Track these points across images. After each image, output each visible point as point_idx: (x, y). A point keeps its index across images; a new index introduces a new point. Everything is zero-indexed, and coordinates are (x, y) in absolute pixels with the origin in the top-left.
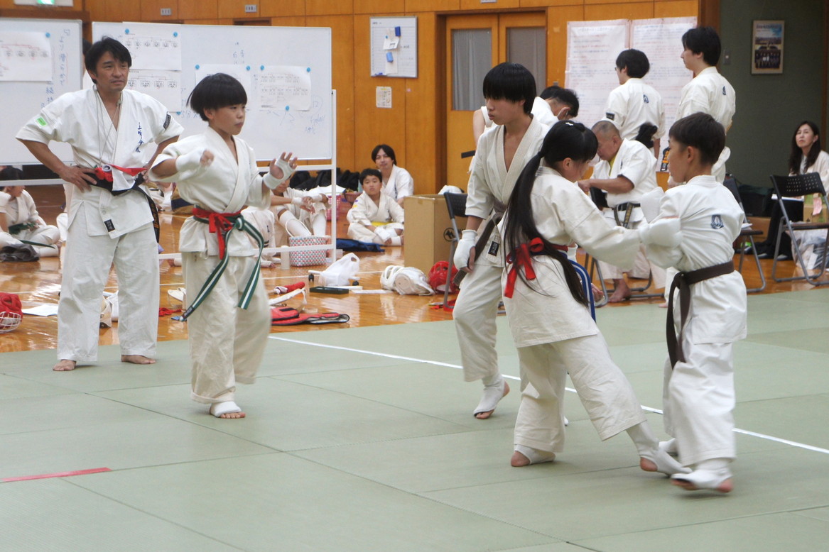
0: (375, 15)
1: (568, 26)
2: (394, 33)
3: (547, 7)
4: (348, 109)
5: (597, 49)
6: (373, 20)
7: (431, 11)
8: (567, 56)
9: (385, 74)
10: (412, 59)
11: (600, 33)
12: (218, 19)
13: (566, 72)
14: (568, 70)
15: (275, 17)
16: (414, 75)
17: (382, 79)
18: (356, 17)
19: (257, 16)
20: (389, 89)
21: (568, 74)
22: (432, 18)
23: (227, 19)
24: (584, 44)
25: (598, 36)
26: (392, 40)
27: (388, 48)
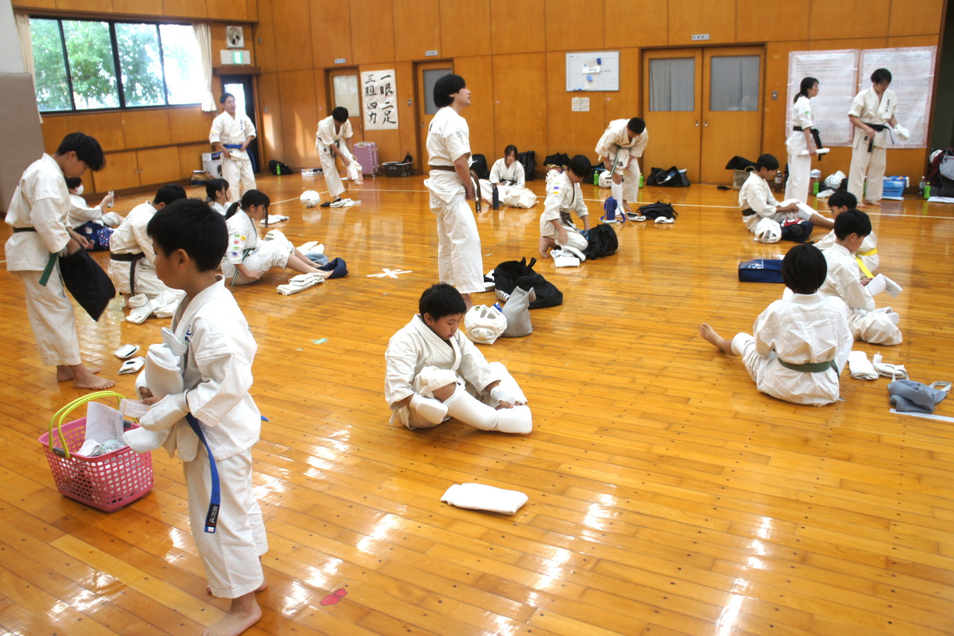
0: (570, 51)
1: (790, 55)
2: (596, 63)
3: (766, 42)
4: (541, 113)
5: (825, 69)
6: (568, 55)
7: (635, 47)
8: (789, 74)
9: (583, 89)
10: (614, 79)
11: (829, 58)
12: (395, 62)
13: (788, 84)
14: (791, 83)
15: (458, 57)
16: (616, 88)
17: (579, 93)
18: (548, 54)
19: (439, 57)
20: (588, 99)
21: (791, 86)
22: (636, 52)
23: (404, 61)
24: (810, 66)
25: (827, 60)
26: (591, 66)
27: (588, 72)
